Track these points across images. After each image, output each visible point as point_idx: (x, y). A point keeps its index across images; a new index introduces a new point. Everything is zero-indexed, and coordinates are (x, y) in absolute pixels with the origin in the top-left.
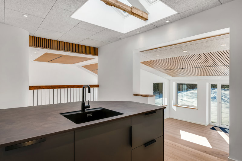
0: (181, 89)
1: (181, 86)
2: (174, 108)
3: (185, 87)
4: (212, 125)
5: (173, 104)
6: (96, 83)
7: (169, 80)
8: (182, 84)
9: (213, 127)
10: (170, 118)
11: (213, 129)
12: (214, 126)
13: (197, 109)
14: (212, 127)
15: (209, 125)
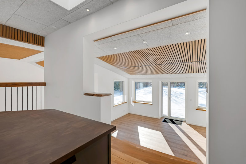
0: (138, 87)
1: (138, 84)
2: (133, 104)
3: (142, 85)
4: (164, 118)
5: (131, 101)
6: (43, 81)
7: (129, 79)
8: (140, 83)
9: (165, 120)
10: (129, 114)
11: (165, 121)
12: (165, 118)
13: (152, 104)
14: (163, 119)
15: (161, 118)
